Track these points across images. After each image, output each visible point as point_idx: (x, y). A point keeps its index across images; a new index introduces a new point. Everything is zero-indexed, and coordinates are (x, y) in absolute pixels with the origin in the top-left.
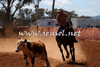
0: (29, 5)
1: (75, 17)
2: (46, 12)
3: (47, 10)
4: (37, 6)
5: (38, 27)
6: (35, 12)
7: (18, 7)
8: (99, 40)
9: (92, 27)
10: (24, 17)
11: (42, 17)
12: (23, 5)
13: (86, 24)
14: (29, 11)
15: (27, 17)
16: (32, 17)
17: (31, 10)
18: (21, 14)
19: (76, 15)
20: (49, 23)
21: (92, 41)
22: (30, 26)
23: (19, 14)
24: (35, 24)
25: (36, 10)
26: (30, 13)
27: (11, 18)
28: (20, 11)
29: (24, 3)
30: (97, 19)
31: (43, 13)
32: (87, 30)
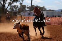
0: (16, 3)
1: (45, 10)
2: (27, 7)
3: (28, 6)
4: (21, 4)
5: (22, 16)
6: (20, 7)
7: (10, 4)
8: (59, 24)
9: (55, 16)
10: (13, 10)
11: (25, 10)
12: (13, 3)
13: (52, 15)
14: (16, 7)
15: (15, 10)
16: (18, 10)
17: (18, 6)
18: (12, 8)
19: (46, 9)
20: (29, 14)
21: (55, 25)
22: (17, 15)
23: (10, 8)
24: (20, 15)
25: (21, 6)
26: (17, 8)
27: (5, 11)
28: (11, 7)
29: (13, 2)
30: (58, 12)
31: (25, 8)
32: (52, 18)
